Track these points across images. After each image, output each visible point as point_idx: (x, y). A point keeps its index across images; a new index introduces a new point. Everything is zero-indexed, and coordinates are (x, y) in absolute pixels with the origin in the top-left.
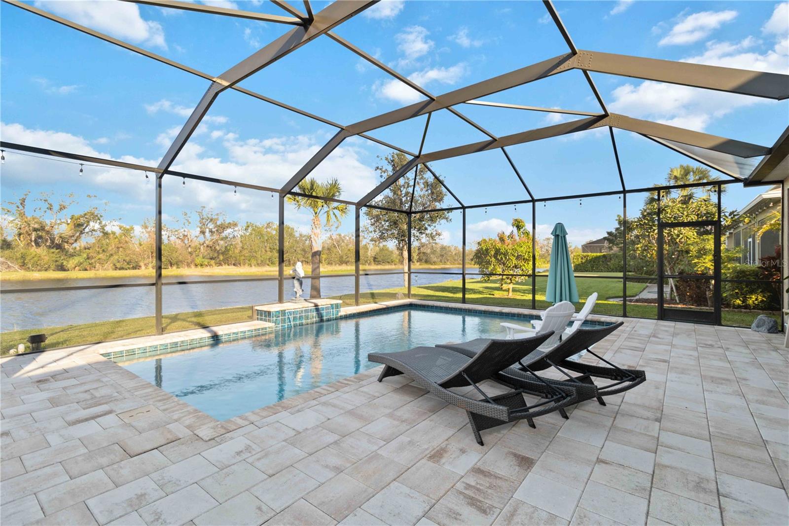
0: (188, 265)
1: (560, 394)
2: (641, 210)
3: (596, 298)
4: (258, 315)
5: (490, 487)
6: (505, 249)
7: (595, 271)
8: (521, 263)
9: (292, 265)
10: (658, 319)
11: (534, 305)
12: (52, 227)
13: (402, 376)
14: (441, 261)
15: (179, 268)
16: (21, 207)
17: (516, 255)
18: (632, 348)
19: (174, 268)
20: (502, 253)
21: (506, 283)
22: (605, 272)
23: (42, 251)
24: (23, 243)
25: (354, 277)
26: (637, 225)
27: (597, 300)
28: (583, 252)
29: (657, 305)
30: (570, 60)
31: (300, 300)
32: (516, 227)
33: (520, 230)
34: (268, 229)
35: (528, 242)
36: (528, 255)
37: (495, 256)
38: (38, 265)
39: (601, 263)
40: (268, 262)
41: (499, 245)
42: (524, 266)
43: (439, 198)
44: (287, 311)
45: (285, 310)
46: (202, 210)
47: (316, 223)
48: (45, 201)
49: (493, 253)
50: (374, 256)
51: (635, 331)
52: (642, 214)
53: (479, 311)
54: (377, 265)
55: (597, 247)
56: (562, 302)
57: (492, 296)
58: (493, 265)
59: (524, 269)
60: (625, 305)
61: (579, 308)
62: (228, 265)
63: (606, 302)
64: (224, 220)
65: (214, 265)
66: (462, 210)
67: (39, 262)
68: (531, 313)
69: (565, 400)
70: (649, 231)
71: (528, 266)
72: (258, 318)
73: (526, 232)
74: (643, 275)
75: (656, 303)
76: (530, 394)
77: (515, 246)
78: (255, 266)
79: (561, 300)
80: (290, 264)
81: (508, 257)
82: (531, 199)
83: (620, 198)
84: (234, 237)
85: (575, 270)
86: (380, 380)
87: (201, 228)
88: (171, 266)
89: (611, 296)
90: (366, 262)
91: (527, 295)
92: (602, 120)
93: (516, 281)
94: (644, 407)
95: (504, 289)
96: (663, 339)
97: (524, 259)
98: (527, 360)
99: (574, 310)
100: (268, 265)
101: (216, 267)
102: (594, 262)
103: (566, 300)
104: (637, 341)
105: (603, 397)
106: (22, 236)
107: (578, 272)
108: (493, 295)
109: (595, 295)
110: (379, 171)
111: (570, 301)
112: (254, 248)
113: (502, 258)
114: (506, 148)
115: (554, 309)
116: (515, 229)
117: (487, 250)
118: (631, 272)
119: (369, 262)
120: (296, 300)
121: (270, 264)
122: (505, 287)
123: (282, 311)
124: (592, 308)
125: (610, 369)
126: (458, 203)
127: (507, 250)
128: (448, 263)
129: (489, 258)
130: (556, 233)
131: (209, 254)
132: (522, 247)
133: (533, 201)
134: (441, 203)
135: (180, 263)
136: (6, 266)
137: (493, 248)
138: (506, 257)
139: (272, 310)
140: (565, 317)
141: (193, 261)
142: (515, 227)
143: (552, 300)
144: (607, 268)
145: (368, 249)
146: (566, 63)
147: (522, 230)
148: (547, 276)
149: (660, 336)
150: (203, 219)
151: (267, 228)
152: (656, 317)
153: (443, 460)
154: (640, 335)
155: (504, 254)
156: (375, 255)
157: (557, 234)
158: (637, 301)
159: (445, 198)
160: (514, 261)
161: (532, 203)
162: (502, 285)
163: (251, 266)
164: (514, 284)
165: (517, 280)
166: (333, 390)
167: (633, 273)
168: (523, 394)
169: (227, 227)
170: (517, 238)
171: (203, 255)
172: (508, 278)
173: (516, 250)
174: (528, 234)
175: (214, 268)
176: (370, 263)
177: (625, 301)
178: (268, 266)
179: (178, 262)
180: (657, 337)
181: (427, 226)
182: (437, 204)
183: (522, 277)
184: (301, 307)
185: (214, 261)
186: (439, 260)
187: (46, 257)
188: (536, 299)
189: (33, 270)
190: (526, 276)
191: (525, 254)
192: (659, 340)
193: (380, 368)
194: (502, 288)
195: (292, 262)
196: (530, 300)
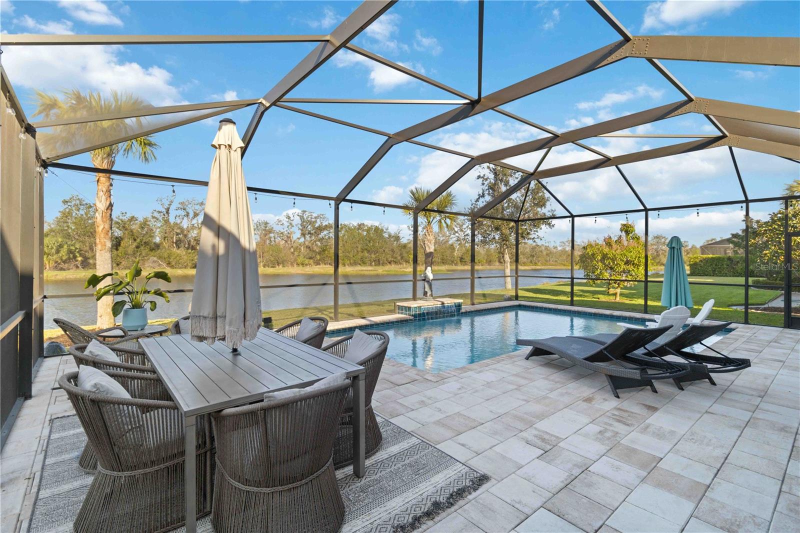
0: (292, 265)
1: (677, 368)
2: (770, 215)
3: (713, 305)
4: (399, 310)
5: (629, 416)
6: (613, 254)
7: (717, 276)
8: (631, 268)
9: (381, 265)
10: (785, 327)
11: (646, 309)
12: (189, 231)
13: (542, 357)
14: (531, 262)
15: (284, 267)
16: (166, 215)
17: (625, 260)
18: (748, 350)
19: (281, 266)
20: (609, 258)
21: (613, 287)
22: (730, 276)
23: (181, 252)
24: (167, 244)
25: (470, 280)
26: (765, 230)
27: (713, 306)
28: (702, 254)
29: (783, 313)
30: (688, 105)
31: (429, 299)
32: (625, 232)
33: (628, 235)
34: (359, 231)
35: (638, 247)
36: (638, 260)
37: (602, 260)
38: (179, 263)
39: (725, 266)
40: (359, 262)
41: (606, 250)
42: (633, 270)
43: (541, 204)
44: (422, 307)
45: (421, 307)
46: (303, 214)
47: (429, 231)
48: (184, 209)
49: (599, 258)
50: (460, 256)
51: (756, 336)
52: (772, 219)
53: (589, 313)
54: (464, 265)
55: (720, 248)
56: (678, 307)
57: (597, 300)
58: (600, 269)
59: (634, 274)
60: (746, 313)
61: (694, 313)
62: (325, 264)
63: (727, 309)
64: (321, 223)
65: (312, 264)
66: (571, 219)
67: (180, 261)
68: (643, 316)
69: (681, 373)
70: (780, 236)
71: (637, 271)
72: (399, 312)
73: (636, 237)
74: (777, 282)
75: (782, 312)
76: (653, 369)
77: (624, 252)
78: (348, 265)
79: (677, 305)
80: (379, 264)
81: (616, 262)
82: (643, 208)
83: (742, 207)
84: (329, 238)
85: (692, 274)
86: (527, 358)
87: (302, 230)
88: (278, 265)
89: (734, 303)
90: (453, 262)
91: (636, 300)
92: (721, 141)
93: (624, 285)
94: (750, 388)
95: (611, 293)
96: (785, 344)
97: (633, 264)
98: (650, 347)
99: (690, 314)
100: (360, 264)
101: (315, 266)
102: (716, 265)
103: (682, 305)
104: (756, 345)
105: (710, 374)
106: (166, 239)
107: (696, 275)
108: (599, 298)
109: (712, 302)
110: (481, 180)
111: (686, 306)
112: (347, 248)
113: (609, 263)
114: (620, 166)
115: (670, 312)
116: (624, 234)
117: (593, 255)
118: (761, 277)
119: (455, 262)
120: (426, 299)
121: (362, 264)
122: (612, 291)
123: (419, 307)
124: (708, 314)
125: (721, 358)
126: (565, 211)
127: (615, 255)
128: (539, 264)
129: (595, 262)
130: (671, 245)
131: (308, 254)
132: (631, 252)
133: (646, 210)
134: (543, 208)
135: (285, 263)
136: (158, 264)
137: (600, 253)
138: (614, 263)
139: (412, 306)
140: (680, 319)
141: (296, 260)
142: (623, 232)
143: (668, 305)
144: (733, 272)
145: (454, 249)
146: (683, 108)
147: (631, 235)
148: (662, 282)
149: (782, 342)
150: (304, 222)
151: (358, 229)
152: (783, 325)
153: (593, 403)
154: (760, 340)
155: (612, 259)
156: (462, 256)
157: (673, 246)
158: (765, 309)
159: (548, 204)
160: (623, 266)
161: (644, 213)
162: (609, 289)
163: (345, 266)
164: (622, 288)
165: (626, 285)
166: (496, 362)
167: (764, 279)
168: (647, 369)
169: (324, 229)
170: (626, 243)
171: (303, 255)
172: (615, 283)
173: (625, 255)
174: (638, 239)
175: (313, 267)
176: (457, 263)
177: (747, 309)
178: (359, 266)
179: (284, 261)
180: (778, 343)
181: (529, 231)
182: (539, 209)
183: (631, 282)
184: (432, 304)
185: (312, 260)
186: (529, 261)
187: (185, 257)
188: (648, 304)
189: (176, 268)
190: (635, 281)
191: (635, 259)
192: (781, 345)
193: (528, 349)
194: (608, 292)
195: (381, 262)
196: (640, 304)
